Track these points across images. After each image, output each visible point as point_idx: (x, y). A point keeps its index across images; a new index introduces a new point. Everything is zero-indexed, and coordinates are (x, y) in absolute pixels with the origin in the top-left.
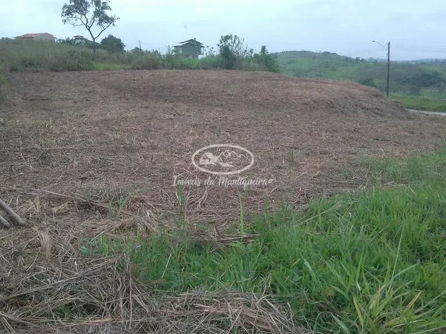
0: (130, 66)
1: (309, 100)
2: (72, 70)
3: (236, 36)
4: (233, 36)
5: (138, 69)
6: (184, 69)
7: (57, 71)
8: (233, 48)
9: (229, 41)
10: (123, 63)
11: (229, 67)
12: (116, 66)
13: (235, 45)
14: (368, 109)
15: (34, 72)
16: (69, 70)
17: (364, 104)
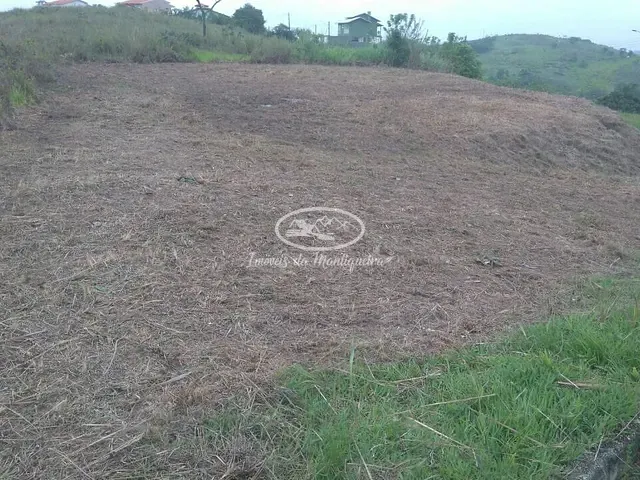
0: (248, 58)
1: (483, 134)
2: (163, 61)
3: (412, 16)
4: (409, 17)
5: (259, 62)
6: (329, 64)
7: (141, 62)
8: (408, 34)
9: (403, 23)
10: (239, 52)
11: (398, 63)
12: (228, 57)
13: (411, 30)
14: (588, 151)
15: (109, 62)
16: (158, 61)
17: (585, 142)
